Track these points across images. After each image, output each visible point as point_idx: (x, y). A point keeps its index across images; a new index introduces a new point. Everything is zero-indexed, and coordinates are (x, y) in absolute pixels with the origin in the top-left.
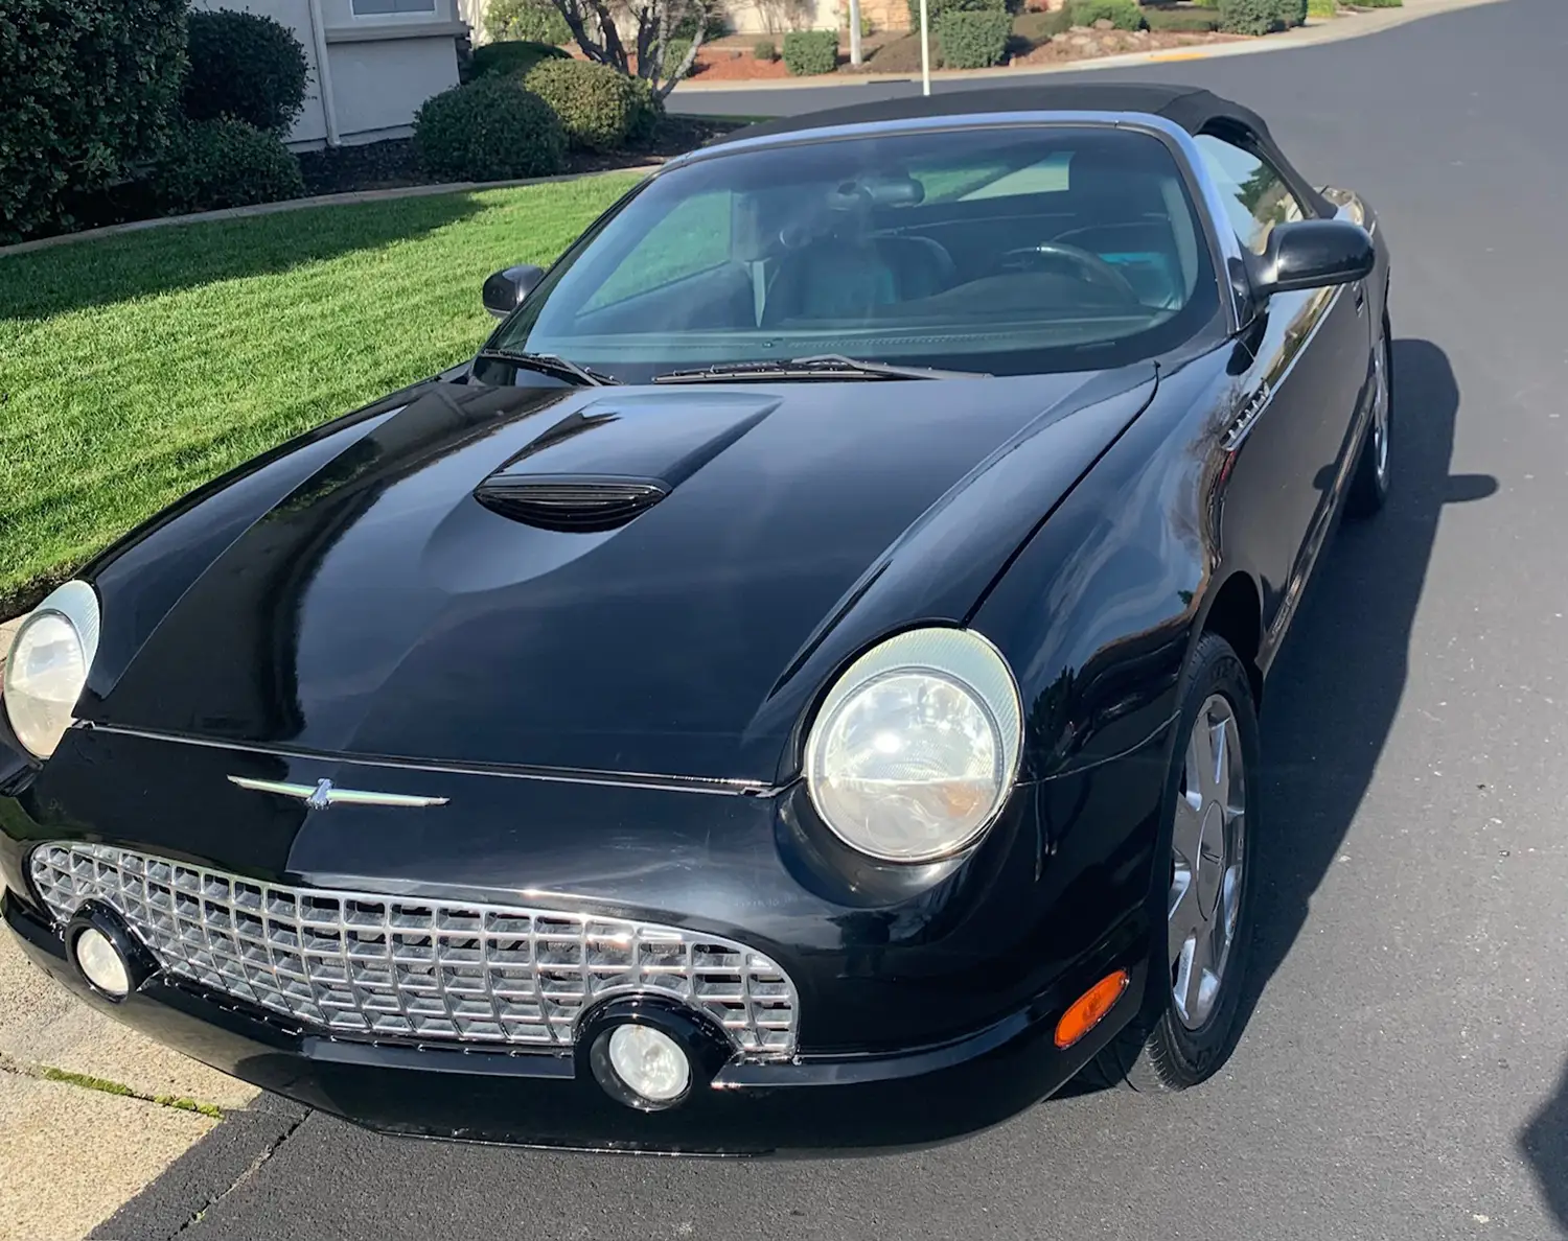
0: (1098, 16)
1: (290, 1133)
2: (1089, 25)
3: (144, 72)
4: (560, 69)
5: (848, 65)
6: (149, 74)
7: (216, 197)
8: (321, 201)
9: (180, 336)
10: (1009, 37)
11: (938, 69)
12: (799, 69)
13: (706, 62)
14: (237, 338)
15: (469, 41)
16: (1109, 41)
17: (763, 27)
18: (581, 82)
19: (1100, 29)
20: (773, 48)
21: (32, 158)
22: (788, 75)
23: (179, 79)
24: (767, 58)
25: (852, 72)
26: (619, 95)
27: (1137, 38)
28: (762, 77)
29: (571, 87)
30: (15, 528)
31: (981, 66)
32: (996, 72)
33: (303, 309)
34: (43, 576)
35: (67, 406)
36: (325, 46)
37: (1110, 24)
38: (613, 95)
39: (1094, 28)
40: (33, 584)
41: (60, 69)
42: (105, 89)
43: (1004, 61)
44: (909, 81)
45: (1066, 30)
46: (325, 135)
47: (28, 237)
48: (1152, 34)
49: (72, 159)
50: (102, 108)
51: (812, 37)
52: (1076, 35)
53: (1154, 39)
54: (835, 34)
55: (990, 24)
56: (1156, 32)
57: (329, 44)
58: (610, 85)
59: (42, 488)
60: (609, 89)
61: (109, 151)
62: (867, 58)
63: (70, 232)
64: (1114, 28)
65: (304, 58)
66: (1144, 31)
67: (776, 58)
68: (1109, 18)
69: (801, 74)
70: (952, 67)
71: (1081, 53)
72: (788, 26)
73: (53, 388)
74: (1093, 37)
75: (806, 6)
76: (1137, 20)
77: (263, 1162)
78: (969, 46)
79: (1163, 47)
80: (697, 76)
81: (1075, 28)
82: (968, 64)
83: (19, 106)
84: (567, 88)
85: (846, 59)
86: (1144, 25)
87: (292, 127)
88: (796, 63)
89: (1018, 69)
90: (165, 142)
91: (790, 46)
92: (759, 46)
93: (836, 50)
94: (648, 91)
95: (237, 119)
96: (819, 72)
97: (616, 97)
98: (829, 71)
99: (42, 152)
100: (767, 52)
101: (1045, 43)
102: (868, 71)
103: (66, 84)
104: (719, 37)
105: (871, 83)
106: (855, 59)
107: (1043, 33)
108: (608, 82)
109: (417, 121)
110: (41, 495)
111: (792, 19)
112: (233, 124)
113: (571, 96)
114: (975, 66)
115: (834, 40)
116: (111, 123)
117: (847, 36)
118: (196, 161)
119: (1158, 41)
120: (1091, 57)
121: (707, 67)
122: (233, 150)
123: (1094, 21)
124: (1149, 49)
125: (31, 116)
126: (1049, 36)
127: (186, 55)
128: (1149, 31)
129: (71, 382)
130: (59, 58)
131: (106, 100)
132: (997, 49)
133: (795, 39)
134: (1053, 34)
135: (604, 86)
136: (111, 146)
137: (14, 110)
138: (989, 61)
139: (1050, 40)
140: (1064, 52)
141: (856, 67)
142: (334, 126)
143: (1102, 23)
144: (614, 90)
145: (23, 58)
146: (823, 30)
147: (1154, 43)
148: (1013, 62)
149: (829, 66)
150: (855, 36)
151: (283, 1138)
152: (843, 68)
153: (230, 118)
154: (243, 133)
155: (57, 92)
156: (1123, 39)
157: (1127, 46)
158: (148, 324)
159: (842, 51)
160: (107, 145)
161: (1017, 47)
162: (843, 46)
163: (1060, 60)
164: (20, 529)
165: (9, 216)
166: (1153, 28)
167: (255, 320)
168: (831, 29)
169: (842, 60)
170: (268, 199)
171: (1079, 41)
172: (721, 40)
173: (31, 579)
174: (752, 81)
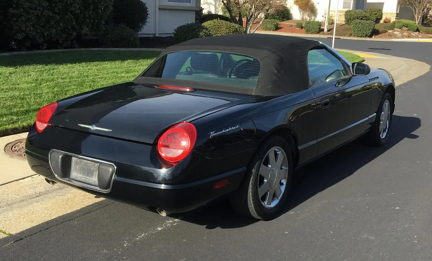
0: (404, 26)
1: (20, 240)
2: (400, 28)
3: (100, 10)
4: (218, 22)
5: (323, 32)
6: (102, 11)
7: (115, 45)
8: (143, 49)
9: (89, 77)
10: (373, 29)
11: (350, 36)
12: (308, 31)
13: (281, 27)
14: (103, 79)
15: (202, 13)
16: (405, 34)
17: (301, 18)
18: (223, 26)
19: (403, 30)
20: (302, 25)
21: (68, 28)
22: (304, 33)
23: (109, 13)
24: (300, 27)
25: (324, 34)
26: (233, 31)
27: (415, 34)
28: (297, 33)
29: (220, 28)
30: (29, 113)
31: (364, 37)
32: (368, 39)
33: (123, 75)
34: (30, 125)
35: (54, 88)
36: (158, 9)
37: (407, 29)
38: (231, 31)
39: (402, 29)
40: (27, 126)
41: (78, 6)
42: (89, 13)
43: (371, 36)
44: (340, 38)
45: (393, 29)
46: (154, 33)
47: (65, 48)
48: (420, 33)
49: (78, 30)
50: (87, 17)
51: (314, 23)
52: (396, 31)
53: (420, 35)
54: (320, 23)
55: (368, 24)
56: (422, 33)
57: (159, 9)
58: (231, 28)
59: (38, 106)
60: (230, 29)
61: (88, 29)
62: (328, 31)
63: (76, 48)
64: (408, 30)
65: (148, 11)
66: (418, 32)
67: (302, 28)
68: (407, 27)
69: (308, 33)
70: (354, 36)
71: (396, 37)
72: (308, 19)
73: (51, 84)
74: (401, 32)
75: (314, 13)
76: (416, 28)
77: (11, 244)
78: (360, 30)
79: (423, 38)
80: (278, 30)
81: (396, 29)
82: (359, 36)
83: (67, 14)
84: (219, 28)
85: (323, 30)
86: (418, 30)
87: (142, 30)
88: (307, 30)
89: (374, 39)
90: (104, 28)
91: (306, 25)
92: (297, 24)
93: (320, 27)
94: (244, 31)
95: (125, 25)
96: (314, 33)
97: (232, 32)
98: (317, 33)
99: (70, 27)
100: (300, 26)
101: (385, 32)
102: (329, 34)
103: (79, 10)
104: (287, 20)
105: (328, 38)
106: (326, 30)
107: (385, 29)
108: (230, 27)
109: (175, 32)
110: (38, 107)
111: (309, 17)
112: (123, 26)
113: (219, 30)
114: (361, 37)
115: (320, 24)
116: (89, 22)
117: (324, 23)
118: (112, 35)
119: (421, 35)
120: (399, 38)
121: (281, 28)
122: (122, 33)
123: (402, 27)
124: (418, 38)
125: (69, 17)
126: (387, 30)
127: (112, 7)
128: (419, 32)
129: (58, 83)
130: (78, 4)
131: (89, 16)
132: (369, 32)
133: (308, 23)
134: (388, 30)
135: (229, 28)
136: (89, 28)
137: (65, 15)
138: (366, 35)
139: (387, 32)
140: (390, 36)
141: (325, 33)
142: (157, 31)
143: (404, 28)
144: (232, 30)
145: (69, 2)
146: (317, 21)
147: (420, 36)
148: (373, 37)
149: (317, 31)
150: (326, 24)
151: (18, 240)
152: (322, 32)
153: (123, 25)
154: (125, 29)
155: (77, 12)
156: (410, 34)
157: (411, 36)
158: (82, 73)
159: (322, 27)
160: (88, 27)
161: (375, 32)
162: (323, 26)
163: (388, 38)
164: (30, 114)
165: (60, 42)
166: (421, 31)
167: (109, 76)
168: (320, 21)
169: (321, 30)
170: (129, 47)
171: (396, 33)
172: (287, 21)
173: (27, 125)
174: (294, 33)
